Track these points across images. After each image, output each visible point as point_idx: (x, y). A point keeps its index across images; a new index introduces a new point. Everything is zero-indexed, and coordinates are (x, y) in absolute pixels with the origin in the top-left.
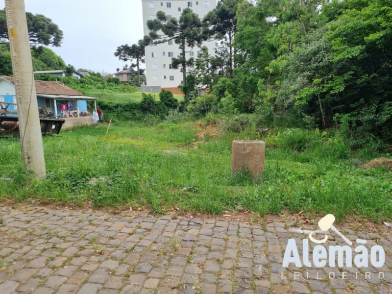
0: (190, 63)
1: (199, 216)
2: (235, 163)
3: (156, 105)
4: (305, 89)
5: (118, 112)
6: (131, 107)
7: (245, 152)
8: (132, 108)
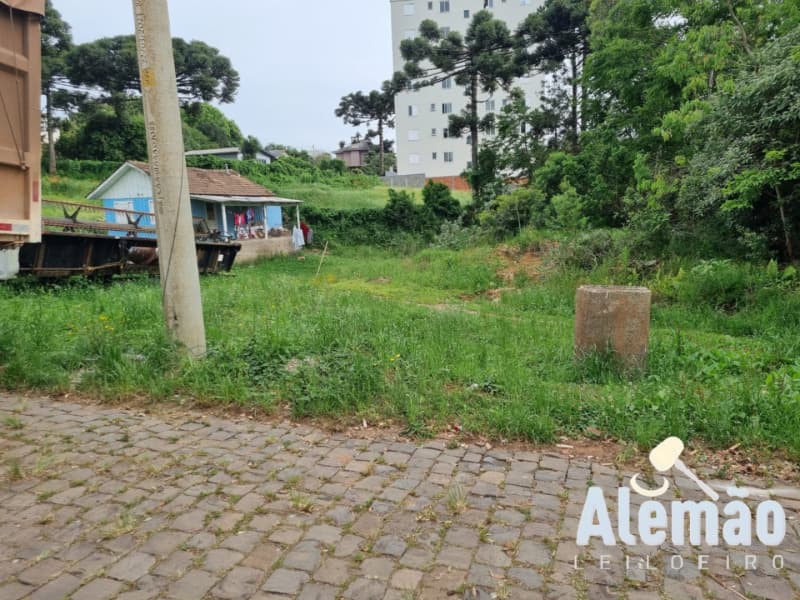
0: (487, 124)
1: (505, 445)
2: (583, 334)
3: (416, 213)
4: (746, 172)
5: (341, 228)
6: (365, 218)
7: (605, 311)
8: (367, 220)
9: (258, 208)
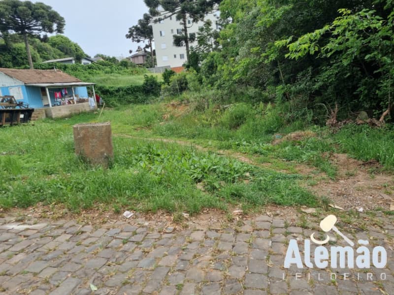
3: (159, 86)
5: (120, 96)
6: (133, 90)
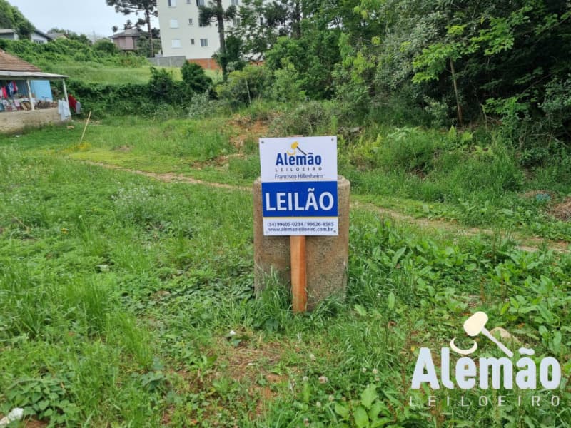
3: (175, 88)
5: (109, 100)
6: (131, 93)
8: (134, 94)
9: (21, 82)
